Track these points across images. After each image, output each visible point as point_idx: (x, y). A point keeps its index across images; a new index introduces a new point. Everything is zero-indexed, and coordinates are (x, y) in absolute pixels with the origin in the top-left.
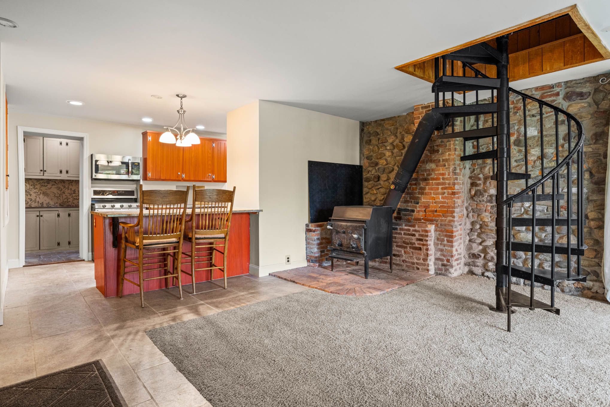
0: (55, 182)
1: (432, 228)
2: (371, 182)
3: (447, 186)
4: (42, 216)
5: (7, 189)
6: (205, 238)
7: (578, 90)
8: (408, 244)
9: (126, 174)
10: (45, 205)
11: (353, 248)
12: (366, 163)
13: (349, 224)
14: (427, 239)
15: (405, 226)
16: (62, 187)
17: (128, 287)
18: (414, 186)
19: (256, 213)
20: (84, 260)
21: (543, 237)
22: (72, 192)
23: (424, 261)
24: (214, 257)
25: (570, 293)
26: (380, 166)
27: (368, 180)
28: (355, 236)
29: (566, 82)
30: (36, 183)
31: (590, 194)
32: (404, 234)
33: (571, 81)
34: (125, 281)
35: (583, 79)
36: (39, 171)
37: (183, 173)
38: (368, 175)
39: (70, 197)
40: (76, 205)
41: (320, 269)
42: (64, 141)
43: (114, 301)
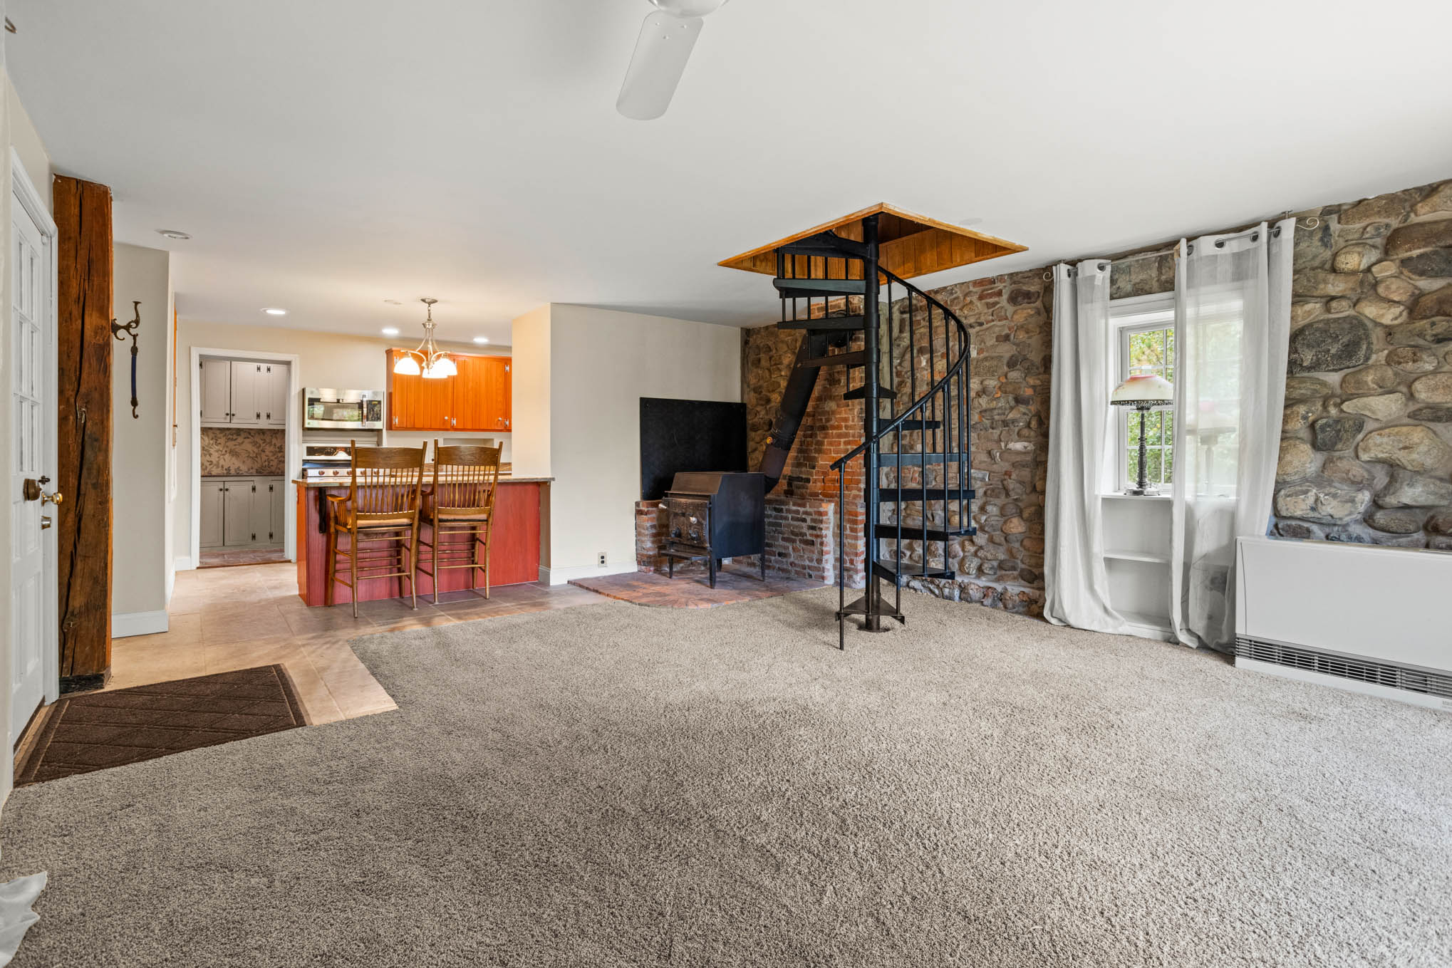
0: (250, 434)
1: (830, 508)
2: (759, 432)
3: (851, 439)
4: (227, 490)
5: (174, 445)
6: (455, 520)
7: (1025, 288)
8: (797, 535)
9: (358, 420)
10: (233, 472)
11: (693, 539)
12: (751, 399)
13: (689, 501)
14: (821, 526)
15: (794, 505)
16: (261, 442)
17: (342, 592)
18: (809, 439)
19: (546, 482)
20: (290, 561)
21: (983, 521)
22: (277, 450)
23: (818, 563)
24: (477, 552)
25: (1014, 610)
26: (773, 404)
27: (755, 428)
28: (693, 519)
29: (1011, 275)
30: (219, 436)
31: (1038, 452)
32: (792, 519)
33: (1017, 273)
34: (337, 584)
35: (1030, 270)
36: (224, 416)
37: (453, 416)
38: (756, 420)
39: (273, 458)
40: (280, 473)
41: (657, 576)
42: (264, 366)
43: (320, 611)
